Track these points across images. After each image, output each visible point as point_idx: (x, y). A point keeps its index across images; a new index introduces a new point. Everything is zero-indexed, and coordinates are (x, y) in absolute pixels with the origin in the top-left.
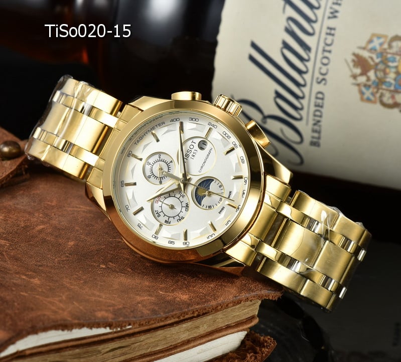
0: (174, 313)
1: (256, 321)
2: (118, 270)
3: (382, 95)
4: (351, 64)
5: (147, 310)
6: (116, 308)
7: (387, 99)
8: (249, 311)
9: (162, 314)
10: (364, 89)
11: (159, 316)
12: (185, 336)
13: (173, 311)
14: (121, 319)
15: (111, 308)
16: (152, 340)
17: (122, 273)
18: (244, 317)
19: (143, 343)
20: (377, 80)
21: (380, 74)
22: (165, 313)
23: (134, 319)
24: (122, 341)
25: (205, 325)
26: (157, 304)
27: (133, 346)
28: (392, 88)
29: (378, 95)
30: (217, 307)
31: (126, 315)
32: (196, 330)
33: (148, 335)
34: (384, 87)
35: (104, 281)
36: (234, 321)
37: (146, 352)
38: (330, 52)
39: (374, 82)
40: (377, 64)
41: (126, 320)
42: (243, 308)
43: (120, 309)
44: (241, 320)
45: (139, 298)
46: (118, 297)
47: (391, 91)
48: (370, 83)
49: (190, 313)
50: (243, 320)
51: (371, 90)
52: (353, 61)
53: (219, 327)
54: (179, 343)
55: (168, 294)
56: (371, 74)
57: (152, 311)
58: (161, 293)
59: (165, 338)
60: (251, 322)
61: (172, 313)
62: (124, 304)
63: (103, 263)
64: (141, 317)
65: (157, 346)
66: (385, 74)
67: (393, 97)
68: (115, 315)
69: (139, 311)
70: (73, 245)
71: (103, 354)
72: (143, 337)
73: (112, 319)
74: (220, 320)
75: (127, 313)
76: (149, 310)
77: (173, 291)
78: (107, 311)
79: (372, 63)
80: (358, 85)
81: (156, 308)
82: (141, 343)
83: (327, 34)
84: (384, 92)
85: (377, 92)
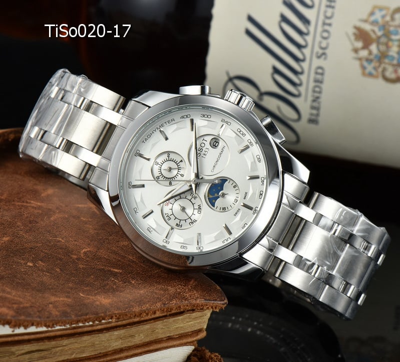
0: (88, 317)
1: (203, 334)
2: (45, 269)
3: (384, 70)
4: (353, 38)
5: (57, 311)
6: (22, 306)
7: (390, 74)
8: (195, 323)
9: (73, 317)
10: (365, 64)
11: (69, 318)
12: (117, 345)
13: (86, 314)
14: (23, 317)
15: (15, 306)
16: (77, 346)
17: (48, 272)
18: (189, 330)
19: (66, 348)
20: (379, 54)
21: (383, 48)
22: (76, 315)
23: (39, 320)
24: (39, 344)
25: (141, 335)
26: (72, 306)
27: (54, 350)
28: (395, 62)
29: (380, 70)
30: (141, 314)
31: (30, 314)
32: (130, 339)
33: (72, 340)
34: (387, 61)
35: (24, 279)
36: (178, 333)
37: (69, 358)
38: (330, 25)
39: (376, 56)
40: (379, 38)
41: (29, 319)
42: (188, 320)
43: (26, 308)
44: (186, 333)
45: (53, 299)
46: (30, 296)
47: (393, 65)
48: (372, 57)
49: (106, 318)
50: (188, 332)
51: (373, 64)
52: (355, 34)
53: (159, 338)
54: (110, 351)
55: (89, 297)
56: (374, 48)
57: (63, 313)
58: (81, 295)
59: (93, 345)
60: (197, 335)
61: (85, 317)
62: (33, 303)
63: (32, 261)
64: (48, 317)
65: (83, 352)
66: (388, 47)
67: (396, 71)
68: (17, 312)
69: (47, 312)
70: (8, 241)
71: (18, 356)
72: (65, 342)
73: (12, 316)
74: (160, 331)
75: (32, 313)
76: (59, 311)
77: (96, 294)
78: (9, 308)
79: (373, 36)
80: (360, 59)
81: (69, 310)
82: (64, 348)
83: (328, 6)
84: (387, 66)
85: (379, 66)
